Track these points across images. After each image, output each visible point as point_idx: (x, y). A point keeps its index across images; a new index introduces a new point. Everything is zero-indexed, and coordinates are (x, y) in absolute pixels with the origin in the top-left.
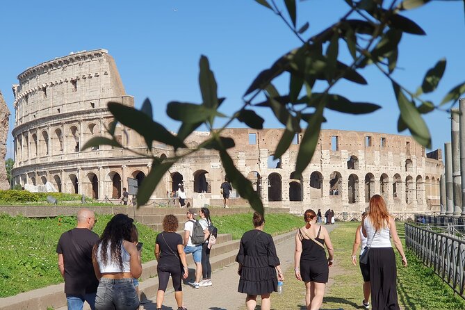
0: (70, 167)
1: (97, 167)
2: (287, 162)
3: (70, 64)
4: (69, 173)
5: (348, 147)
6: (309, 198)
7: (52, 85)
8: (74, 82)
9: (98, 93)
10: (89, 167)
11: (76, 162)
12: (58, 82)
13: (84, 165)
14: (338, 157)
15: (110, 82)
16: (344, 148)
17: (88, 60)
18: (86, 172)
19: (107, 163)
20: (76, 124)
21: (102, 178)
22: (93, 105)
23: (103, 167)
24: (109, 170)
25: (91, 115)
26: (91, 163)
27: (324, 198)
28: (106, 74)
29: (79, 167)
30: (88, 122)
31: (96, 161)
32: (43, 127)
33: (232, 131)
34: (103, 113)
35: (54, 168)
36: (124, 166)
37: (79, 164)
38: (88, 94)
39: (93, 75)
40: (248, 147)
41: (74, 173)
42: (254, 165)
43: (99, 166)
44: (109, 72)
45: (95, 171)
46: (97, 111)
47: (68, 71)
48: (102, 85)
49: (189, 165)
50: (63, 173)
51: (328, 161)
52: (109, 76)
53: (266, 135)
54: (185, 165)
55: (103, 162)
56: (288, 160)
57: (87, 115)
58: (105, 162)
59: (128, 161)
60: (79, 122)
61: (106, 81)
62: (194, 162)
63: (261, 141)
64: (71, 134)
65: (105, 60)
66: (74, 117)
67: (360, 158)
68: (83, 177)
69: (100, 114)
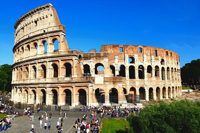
0: (33, 62)
1: (45, 62)
2: (137, 61)
3: (34, 14)
4: (32, 65)
5: (161, 55)
6: (147, 77)
7: (26, 25)
8: (36, 22)
9: (47, 25)
10: (42, 61)
11: (36, 60)
12: (29, 23)
13: (39, 61)
14: (157, 59)
15: (53, 19)
16: (159, 55)
17: (43, 10)
18: (40, 64)
19: (51, 59)
20: (36, 41)
21: (48, 67)
22: (44, 31)
23: (49, 61)
24: (52, 63)
25: (43, 36)
26: (43, 60)
27: (153, 77)
28: (51, 15)
29: (37, 62)
30: (42, 40)
31: (45, 58)
32: (22, 45)
33: (112, 46)
34: (49, 34)
35: (26, 63)
36: (60, 60)
37: (37, 60)
38: (42, 26)
39: (45, 17)
40: (119, 53)
41: (34, 65)
42: (122, 62)
43: (47, 61)
44: (53, 15)
45: (45, 64)
46: (46, 34)
47: (33, 17)
48: (49, 21)
49: (93, 60)
50: (30, 65)
51: (154, 61)
52: (53, 16)
53: (128, 48)
54: (91, 61)
55: (48, 59)
56: (138, 59)
57: (41, 36)
58: (50, 59)
59: (61, 58)
60: (37, 40)
61: (51, 19)
62: (95, 59)
63: (125, 51)
64: (34, 47)
65: (51, 9)
66: (35, 38)
67: (165, 60)
68: (39, 67)
69: (48, 35)
